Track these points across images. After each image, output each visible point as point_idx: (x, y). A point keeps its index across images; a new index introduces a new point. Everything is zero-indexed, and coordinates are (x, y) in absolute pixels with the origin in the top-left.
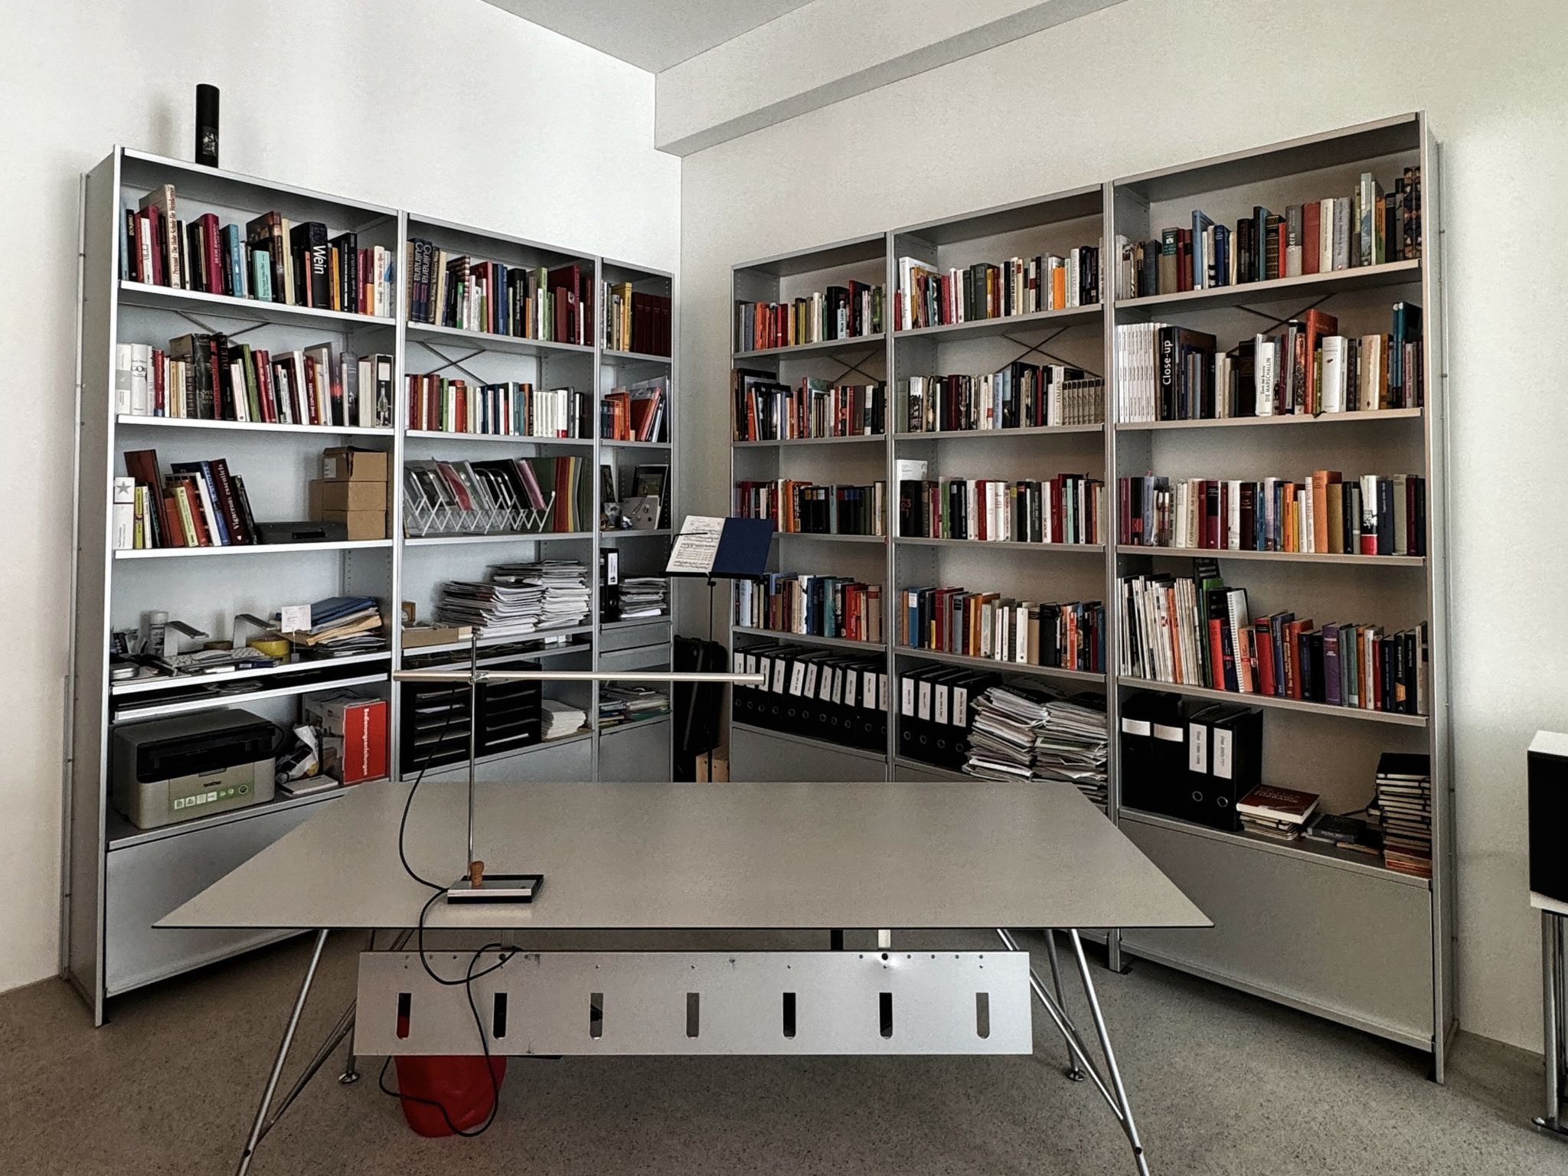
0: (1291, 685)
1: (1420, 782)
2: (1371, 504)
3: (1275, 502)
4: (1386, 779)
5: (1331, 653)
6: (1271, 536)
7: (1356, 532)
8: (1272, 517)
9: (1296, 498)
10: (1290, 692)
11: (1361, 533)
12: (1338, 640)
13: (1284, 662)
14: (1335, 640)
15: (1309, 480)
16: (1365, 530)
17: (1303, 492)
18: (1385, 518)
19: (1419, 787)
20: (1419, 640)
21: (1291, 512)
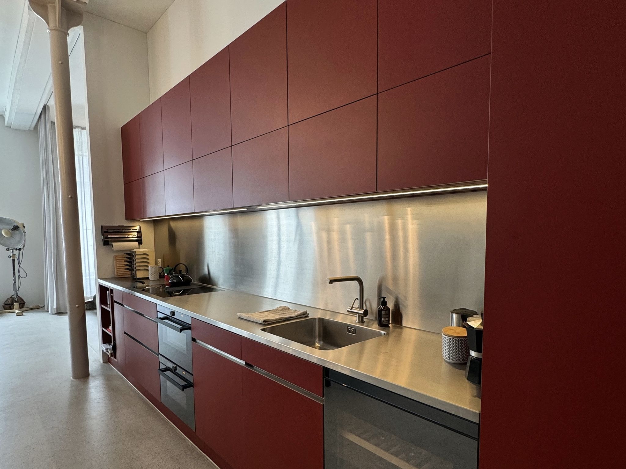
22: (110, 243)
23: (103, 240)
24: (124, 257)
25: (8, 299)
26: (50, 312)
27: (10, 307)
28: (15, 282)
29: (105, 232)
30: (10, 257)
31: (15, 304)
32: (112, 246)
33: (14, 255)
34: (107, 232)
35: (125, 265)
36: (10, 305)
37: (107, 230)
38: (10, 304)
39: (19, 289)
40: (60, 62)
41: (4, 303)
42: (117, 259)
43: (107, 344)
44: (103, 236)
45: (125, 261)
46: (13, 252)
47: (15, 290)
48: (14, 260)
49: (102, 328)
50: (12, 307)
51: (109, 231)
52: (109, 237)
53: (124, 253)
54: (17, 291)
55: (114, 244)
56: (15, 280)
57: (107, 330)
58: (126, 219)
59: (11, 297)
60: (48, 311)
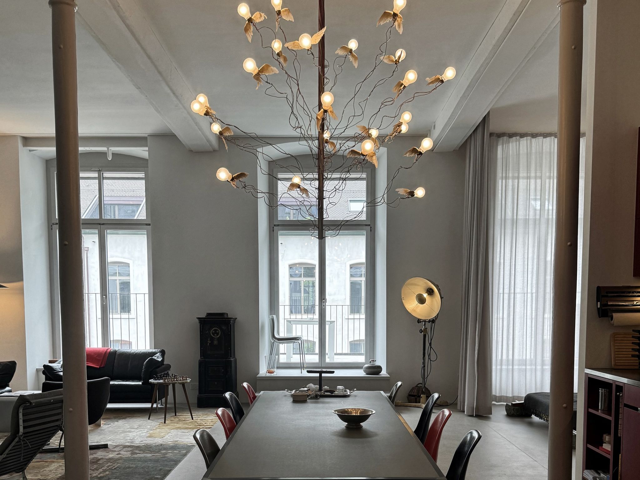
22: (610, 314)
23: (598, 309)
24: (633, 337)
25: (413, 389)
26: (465, 413)
27: (416, 399)
28: (424, 366)
29: (603, 296)
30: (421, 331)
31: (422, 395)
32: (610, 318)
33: (426, 329)
34: (607, 296)
35: (632, 349)
36: (416, 397)
37: (607, 293)
38: (416, 395)
39: (427, 376)
40: (573, 47)
41: (408, 393)
42: (616, 339)
43: (592, 470)
44: (599, 303)
45: (633, 343)
46: (425, 324)
47: (424, 378)
48: (425, 336)
49: (587, 445)
50: (418, 400)
51: (609, 295)
52: (609, 303)
53: (633, 331)
54: (426, 379)
55: (615, 315)
56: (424, 363)
57: (598, 449)
58: (634, 276)
59: (417, 386)
60: (464, 412)
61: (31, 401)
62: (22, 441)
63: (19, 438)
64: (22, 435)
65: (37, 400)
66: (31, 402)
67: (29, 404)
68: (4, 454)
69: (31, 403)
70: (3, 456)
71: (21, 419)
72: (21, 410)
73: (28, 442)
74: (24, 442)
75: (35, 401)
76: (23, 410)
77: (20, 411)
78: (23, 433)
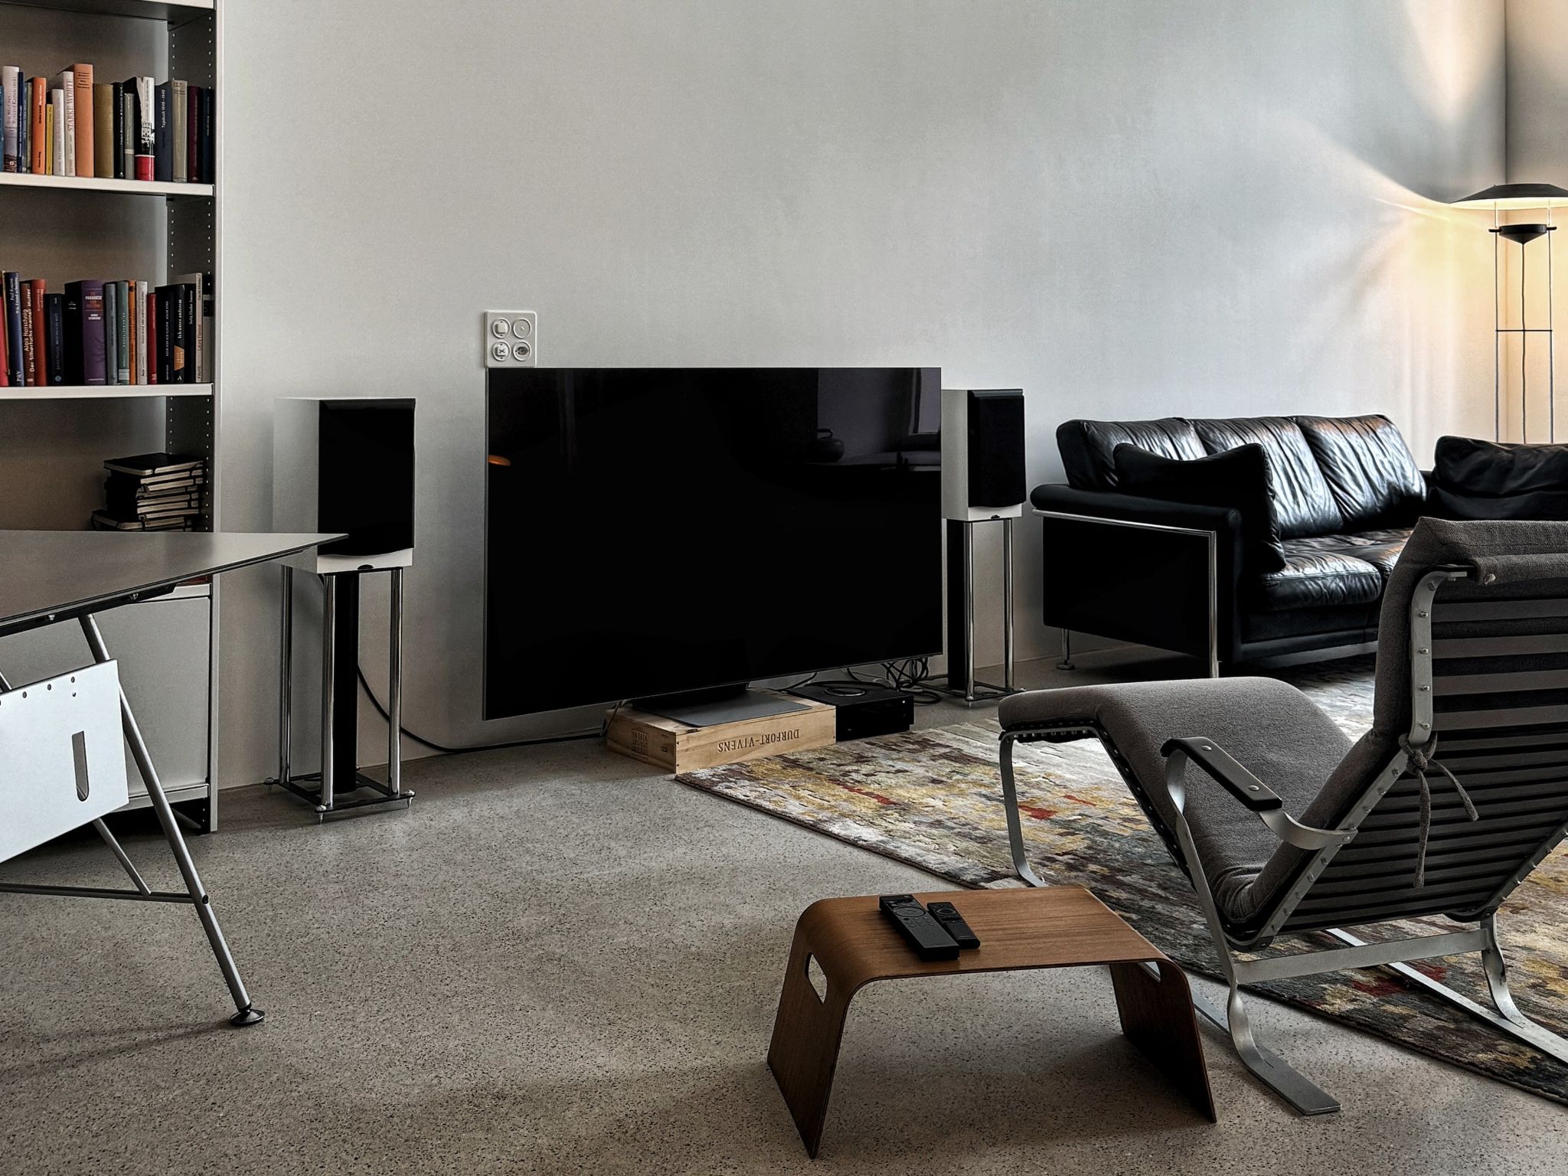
0: (32, 370)
1: (190, 470)
2: (149, 116)
3: (20, 102)
4: (154, 475)
5: (95, 317)
6: (14, 153)
7: (130, 152)
8: (16, 125)
9: (49, 100)
10: (31, 380)
11: (136, 153)
12: (104, 298)
13: (23, 338)
14: (100, 298)
15: (70, 76)
16: (139, 147)
17: (62, 91)
18: (164, 134)
19: (190, 477)
20: (199, 290)
21: (43, 120)
61: (1480, 560)
62: (1427, 775)
63: (1411, 759)
64: (1430, 741)
65: (1515, 559)
66: (1474, 563)
67: (1464, 574)
68: (1344, 824)
69: (1474, 571)
70: (1337, 832)
71: (1422, 652)
72: (1424, 605)
73: (1458, 784)
74: (1438, 782)
75: (1500, 560)
76: (1435, 602)
77: (1415, 610)
78: (1433, 734)
